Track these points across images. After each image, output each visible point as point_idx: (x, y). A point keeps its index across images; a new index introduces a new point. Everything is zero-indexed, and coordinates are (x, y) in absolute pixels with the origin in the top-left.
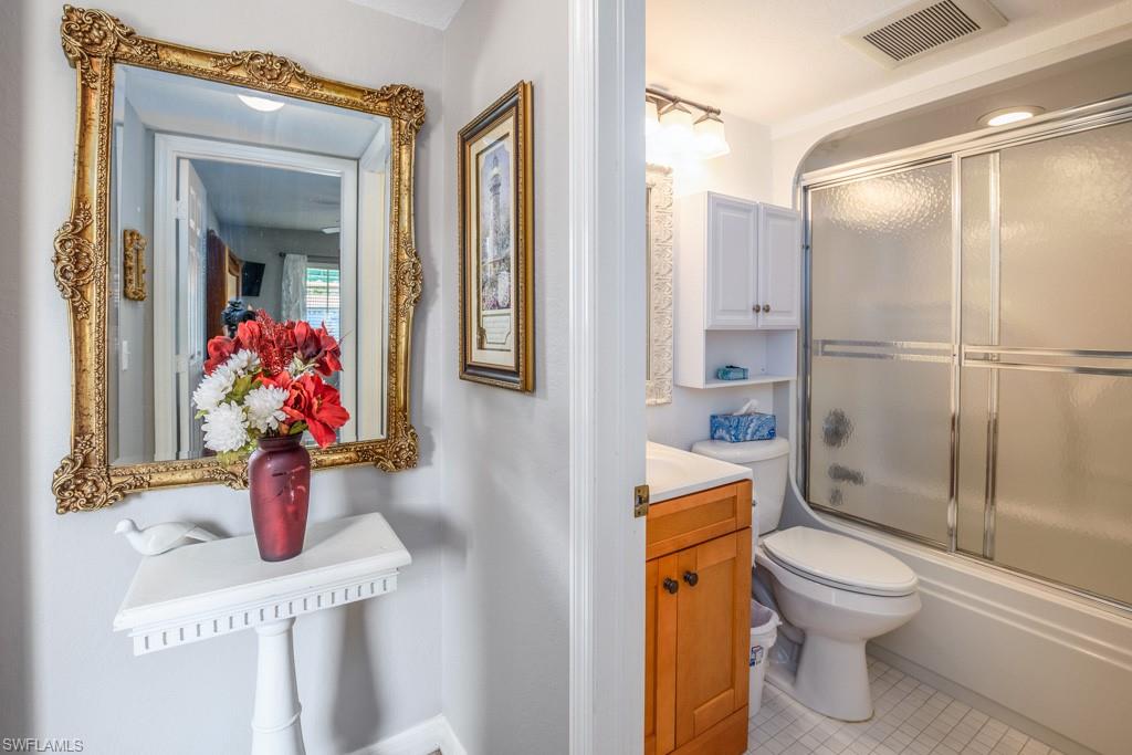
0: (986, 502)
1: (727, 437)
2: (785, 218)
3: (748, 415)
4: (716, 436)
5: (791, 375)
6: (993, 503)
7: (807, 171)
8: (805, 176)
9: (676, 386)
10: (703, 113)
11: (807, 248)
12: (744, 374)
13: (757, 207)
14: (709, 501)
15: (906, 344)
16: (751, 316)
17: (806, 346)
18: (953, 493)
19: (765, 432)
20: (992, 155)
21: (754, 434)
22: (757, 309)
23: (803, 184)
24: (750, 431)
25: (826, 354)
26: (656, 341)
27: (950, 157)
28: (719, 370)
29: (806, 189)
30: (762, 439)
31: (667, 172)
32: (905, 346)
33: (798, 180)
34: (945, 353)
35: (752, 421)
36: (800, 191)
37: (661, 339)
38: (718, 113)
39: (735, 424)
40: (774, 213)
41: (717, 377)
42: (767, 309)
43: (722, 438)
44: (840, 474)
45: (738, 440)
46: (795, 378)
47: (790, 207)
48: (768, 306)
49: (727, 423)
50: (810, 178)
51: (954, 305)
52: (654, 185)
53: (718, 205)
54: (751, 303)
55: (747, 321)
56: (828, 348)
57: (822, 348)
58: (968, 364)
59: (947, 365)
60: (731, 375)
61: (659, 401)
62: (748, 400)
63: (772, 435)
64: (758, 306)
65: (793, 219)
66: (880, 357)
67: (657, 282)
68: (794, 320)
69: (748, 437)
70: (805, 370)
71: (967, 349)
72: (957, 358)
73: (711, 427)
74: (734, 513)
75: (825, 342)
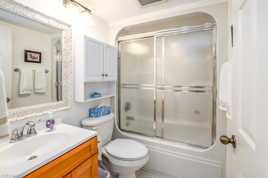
0: (162, 120)
1: (94, 116)
2: (112, 49)
3: (101, 108)
4: (91, 116)
5: (115, 94)
6: (163, 120)
7: (119, 37)
8: (119, 38)
9: (74, 101)
10: (84, 9)
11: (119, 58)
12: (100, 95)
13: (103, 44)
14: (77, 151)
15: (144, 85)
16: (101, 77)
17: (119, 86)
18: (155, 119)
19: (107, 112)
20: (163, 37)
21: (103, 113)
22: (103, 75)
23: (118, 40)
24: (102, 113)
25: (124, 88)
26: (65, 86)
27: (154, 37)
28: (91, 95)
29: (119, 42)
30: (106, 114)
31: (70, 26)
32: (143, 85)
33: (117, 39)
34: (153, 87)
35: (102, 110)
36: (117, 42)
37: (67, 86)
38: (90, 11)
39: (97, 111)
40: (109, 47)
41: (91, 97)
42: (106, 75)
43: (92, 116)
44: (129, 118)
45: (98, 116)
46: (116, 95)
47: (114, 46)
48: (107, 74)
49: (94, 111)
50: (120, 39)
51: (154, 75)
52: (64, 30)
53: (89, 40)
54: (101, 73)
55: (100, 79)
56: (125, 86)
57: (123, 86)
58: (158, 90)
59: (153, 90)
60: (95, 96)
61: (66, 108)
62: (101, 103)
63: (109, 113)
64: (103, 74)
65: (115, 49)
66: (138, 88)
67: (65, 65)
68: (115, 78)
69: (101, 115)
70: (119, 92)
71: (158, 86)
72: (155, 88)
73: (89, 113)
74: (90, 150)
75: (124, 85)
